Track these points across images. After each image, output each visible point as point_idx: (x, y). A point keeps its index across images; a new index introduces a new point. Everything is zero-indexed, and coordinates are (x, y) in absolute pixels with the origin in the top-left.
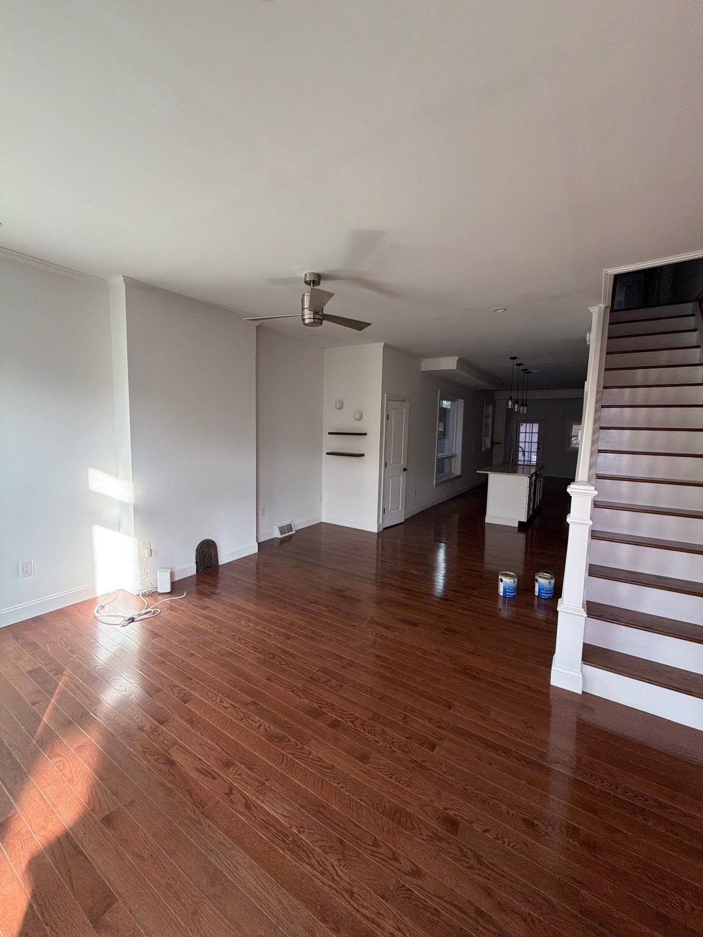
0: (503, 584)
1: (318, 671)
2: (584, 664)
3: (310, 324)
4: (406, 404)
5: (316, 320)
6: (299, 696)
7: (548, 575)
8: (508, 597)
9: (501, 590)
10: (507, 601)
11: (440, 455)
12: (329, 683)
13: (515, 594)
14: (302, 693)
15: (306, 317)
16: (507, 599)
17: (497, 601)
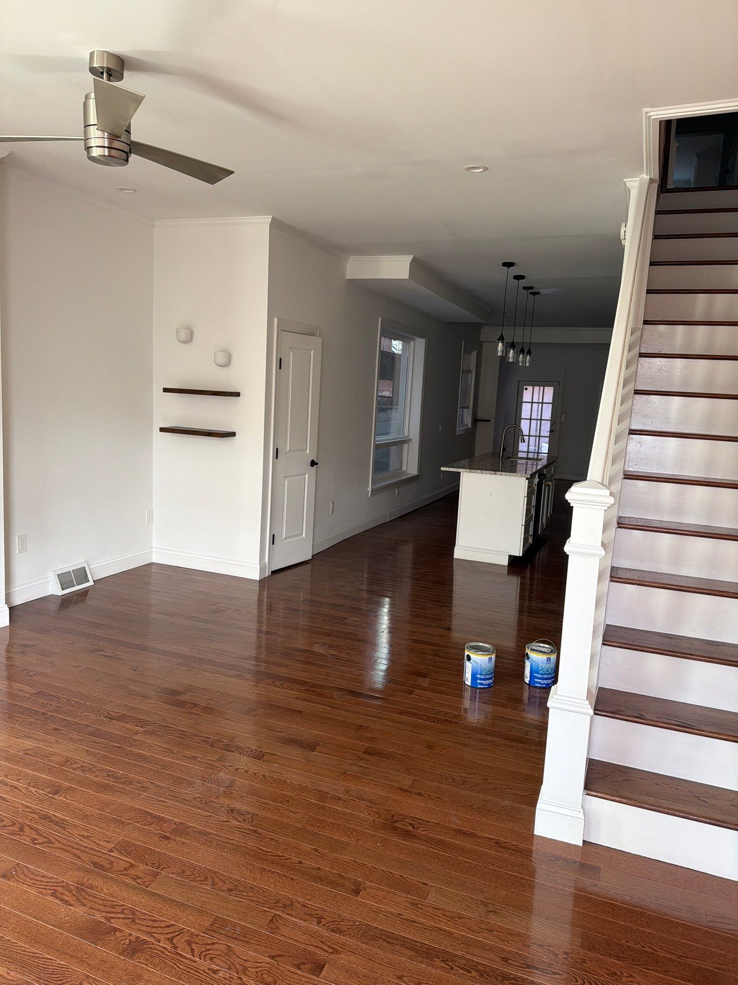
0: (470, 665)
1: (111, 851)
2: (587, 794)
3: (101, 158)
4: (317, 341)
5: (114, 152)
6: (66, 902)
7: (547, 646)
8: (480, 688)
9: (468, 676)
10: (478, 696)
11: (382, 439)
12: (132, 872)
13: (491, 681)
14: (74, 895)
15: (93, 143)
16: (478, 691)
17: (461, 696)
